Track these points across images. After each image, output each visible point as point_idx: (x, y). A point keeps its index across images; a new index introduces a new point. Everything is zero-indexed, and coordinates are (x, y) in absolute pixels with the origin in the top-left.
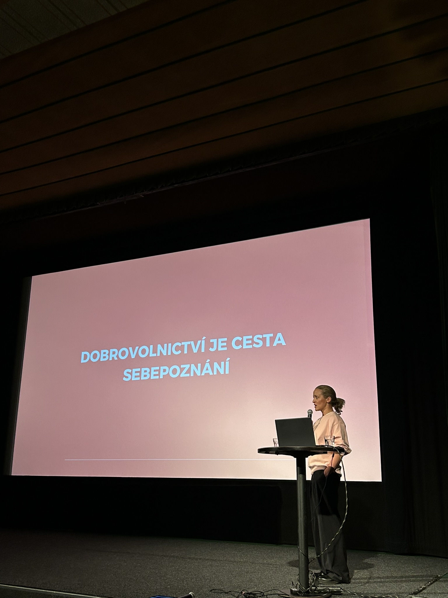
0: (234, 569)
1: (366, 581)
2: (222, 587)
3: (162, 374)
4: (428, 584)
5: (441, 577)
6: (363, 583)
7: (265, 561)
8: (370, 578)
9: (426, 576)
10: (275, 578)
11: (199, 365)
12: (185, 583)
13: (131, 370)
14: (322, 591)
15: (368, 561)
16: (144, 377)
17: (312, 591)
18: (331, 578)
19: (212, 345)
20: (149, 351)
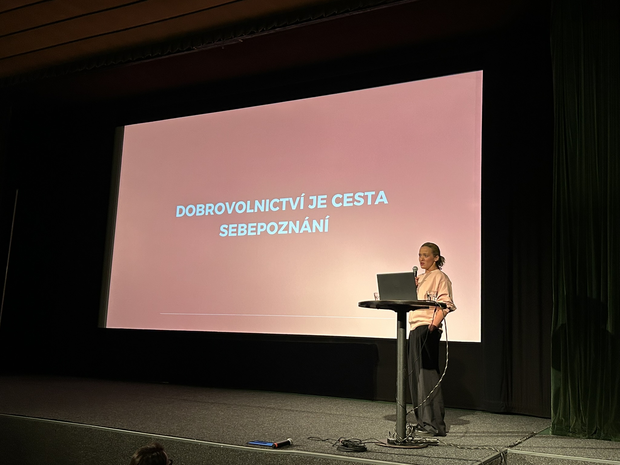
0: (330, 420)
1: (462, 434)
2: (319, 435)
3: (259, 231)
4: (524, 439)
5: (536, 434)
6: (459, 437)
7: (361, 415)
8: (466, 433)
9: (522, 432)
10: (371, 430)
11: (298, 222)
12: (283, 431)
13: (228, 226)
14: (419, 442)
15: (464, 418)
16: (241, 233)
17: (408, 441)
18: (427, 431)
19: (311, 202)
20: (247, 207)
